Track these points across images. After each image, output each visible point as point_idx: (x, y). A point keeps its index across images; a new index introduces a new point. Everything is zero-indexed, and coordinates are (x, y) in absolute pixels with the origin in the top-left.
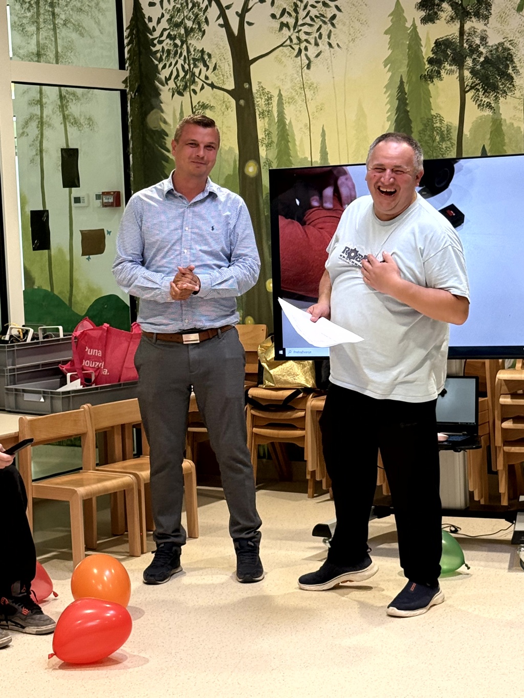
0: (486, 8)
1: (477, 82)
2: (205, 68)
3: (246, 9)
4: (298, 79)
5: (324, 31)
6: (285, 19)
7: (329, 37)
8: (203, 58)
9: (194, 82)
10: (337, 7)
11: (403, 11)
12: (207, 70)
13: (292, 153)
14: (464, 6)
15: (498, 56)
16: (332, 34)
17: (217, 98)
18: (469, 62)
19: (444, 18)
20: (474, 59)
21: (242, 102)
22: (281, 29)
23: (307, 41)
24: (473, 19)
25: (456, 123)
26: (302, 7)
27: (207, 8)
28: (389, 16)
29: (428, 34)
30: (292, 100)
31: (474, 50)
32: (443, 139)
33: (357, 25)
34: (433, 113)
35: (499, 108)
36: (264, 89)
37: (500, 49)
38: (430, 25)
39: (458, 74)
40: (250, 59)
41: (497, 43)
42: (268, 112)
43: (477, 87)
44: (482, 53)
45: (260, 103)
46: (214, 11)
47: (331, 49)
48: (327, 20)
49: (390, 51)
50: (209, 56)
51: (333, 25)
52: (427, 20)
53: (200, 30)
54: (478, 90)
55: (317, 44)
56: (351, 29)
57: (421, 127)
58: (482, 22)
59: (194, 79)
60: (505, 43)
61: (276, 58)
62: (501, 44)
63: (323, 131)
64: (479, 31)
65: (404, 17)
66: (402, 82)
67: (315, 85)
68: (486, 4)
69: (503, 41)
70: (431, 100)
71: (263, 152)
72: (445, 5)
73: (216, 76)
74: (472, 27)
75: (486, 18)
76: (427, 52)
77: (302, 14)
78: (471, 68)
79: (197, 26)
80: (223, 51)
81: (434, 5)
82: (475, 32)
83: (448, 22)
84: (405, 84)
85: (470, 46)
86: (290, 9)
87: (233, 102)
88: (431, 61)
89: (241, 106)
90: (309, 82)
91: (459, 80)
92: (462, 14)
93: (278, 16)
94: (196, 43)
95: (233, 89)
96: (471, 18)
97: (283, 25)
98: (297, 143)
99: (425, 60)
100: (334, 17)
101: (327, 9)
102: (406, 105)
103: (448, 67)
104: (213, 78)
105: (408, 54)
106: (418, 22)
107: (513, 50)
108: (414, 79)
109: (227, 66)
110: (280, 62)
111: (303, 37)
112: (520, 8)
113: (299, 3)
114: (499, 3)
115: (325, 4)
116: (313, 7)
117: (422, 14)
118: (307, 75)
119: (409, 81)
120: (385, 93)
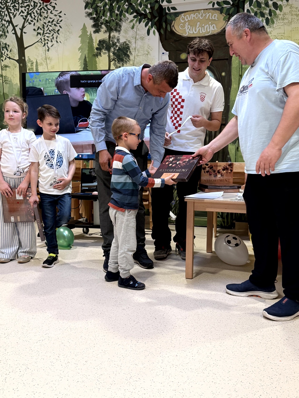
0: (120, 28)
1: (115, 57)
2: (7, 51)
3: (23, 27)
4: (44, 55)
5: (55, 36)
6: (39, 31)
8: (6, 46)
9: (2, 56)
10: (60, 26)
11: (86, 28)
12: (8, 51)
14: (111, 26)
15: (124, 47)
16: (58, 37)
17: (12, 63)
18: (112, 49)
19: (103, 31)
20: (114, 48)
21: (21, 65)
22: (37, 35)
23: (48, 40)
24: (114, 32)
26: (46, 26)
27: (8, 26)
28: (81, 30)
29: (96, 38)
30: (41, 64)
31: (114, 44)
33: (68, 33)
36: (30, 59)
37: (125, 44)
38: (97, 34)
39: (108, 54)
40: (25, 47)
41: (123, 42)
42: (32, 69)
43: (115, 59)
44: (117, 46)
45: (29, 65)
46: (11, 28)
47: (57, 43)
48: (56, 31)
49: (81, 44)
50: (9, 46)
51: (58, 33)
52: (96, 32)
53: (5, 35)
54: (116, 61)
56: (66, 35)
58: (118, 33)
59: (2, 55)
60: (127, 42)
61: (35, 47)
62: (125, 42)
64: (116, 37)
65: (87, 31)
66: (85, 57)
67: (51, 58)
68: (119, 26)
69: (126, 41)
70: (97, 65)
72: (103, 26)
73: (11, 54)
74: (114, 35)
75: (119, 31)
76: (96, 45)
77: (46, 29)
78: (113, 52)
79: (4, 34)
80: (14, 44)
81: (99, 26)
82: (115, 37)
83: (104, 33)
84: (87, 58)
85: (113, 43)
86: (41, 27)
87: (18, 64)
88: (97, 49)
89: (21, 66)
90: (48, 57)
91: (108, 57)
92: (110, 30)
93: (36, 30)
94: (3, 41)
95: (18, 60)
96: (113, 31)
99: (95, 48)
100: (59, 30)
101: (56, 27)
102: (87, 66)
103: (104, 51)
104: (10, 55)
105: (88, 46)
106: (92, 33)
107: (130, 45)
108: (90, 56)
109: (15, 50)
110: (37, 48)
111: (46, 38)
112: (133, 28)
113: (45, 24)
114: (125, 26)
115: (55, 25)
116: (50, 26)
117: (94, 29)
118: (47, 53)
119: (88, 57)
120: (79, 61)
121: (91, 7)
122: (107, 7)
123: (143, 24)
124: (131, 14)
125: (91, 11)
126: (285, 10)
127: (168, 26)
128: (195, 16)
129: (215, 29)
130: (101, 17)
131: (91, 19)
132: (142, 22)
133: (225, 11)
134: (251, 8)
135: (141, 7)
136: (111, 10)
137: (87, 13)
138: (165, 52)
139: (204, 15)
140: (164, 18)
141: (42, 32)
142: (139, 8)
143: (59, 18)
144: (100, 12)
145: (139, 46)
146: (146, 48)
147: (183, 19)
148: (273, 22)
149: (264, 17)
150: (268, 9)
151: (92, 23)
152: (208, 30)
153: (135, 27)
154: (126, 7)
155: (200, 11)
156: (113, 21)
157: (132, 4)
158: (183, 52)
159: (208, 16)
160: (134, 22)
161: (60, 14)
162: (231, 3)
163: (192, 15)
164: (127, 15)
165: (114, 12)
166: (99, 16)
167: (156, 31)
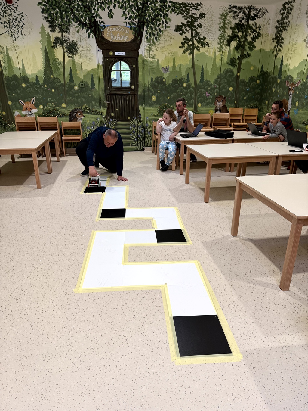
1: (68, 50)
4: (12, 43)
5: (20, 30)
6: (6, 24)
7: (21, 32)
10: (23, 23)
11: (44, 27)
13: (12, 65)
15: (73, 44)
18: (65, 44)
20: (66, 44)
22: (4, 27)
23: (14, 32)
24: (65, 33)
25: (62, 61)
26: (11, 22)
28: (40, 28)
29: (52, 35)
30: (11, 50)
31: (66, 41)
32: (59, 65)
33: (30, 30)
34: (56, 57)
35: (74, 58)
38: (53, 33)
39: (62, 47)
42: (3, 52)
44: (68, 42)
47: (22, 36)
48: (20, 27)
49: (41, 39)
51: (22, 28)
52: (51, 31)
54: (68, 52)
55: (17, 34)
56: (28, 30)
57: (52, 61)
60: (75, 41)
61: (4, 36)
62: (73, 41)
63: (22, 60)
64: (67, 36)
65: (45, 29)
66: (46, 48)
67: (18, 46)
68: (68, 29)
70: (55, 54)
71: (2, 64)
72: (57, 28)
74: (65, 35)
75: (69, 33)
76: (52, 40)
77: (11, 24)
78: (65, 46)
81: (53, 27)
83: (58, 32)
85: (65, 40)
88: (54, 43)
90: (16, 45)
91: (63, 49)
92: (62, 31)
93: (3, 23)
97: (5, 26)
98: (14, 62)
99: (52, 42)
100: (22, 26)
101: (20, 24)
102: (48, 54)
103: (59, 45)
105: (47, 40)
106: (49, 31)
107: (77, 43)
108: (49, 47)
110: (5, 37)
111: (13, 31)
112: (78, 31)
113: (10, 20)
114: (72, 29)
115: (19, 22)
116: (15, 22)
117: (50, 29)
118: (15, 42)
119: (48, 48)
120: (41, 50)
121: (47, 13)
122: (59, 15)
123: (84, 30)
124: (76, 22)
125: (46, 15)
126: (165, 33)
127: (100, 33)
128: (116, 29)
129: (128, 38)
130: (55, 21)
131: (47, 21)
132: (84, 29)
133: (133, 29)
134: (148, 30)
135: (82, 18)
136: (62, 17)
137: (43, 16)
138: (99, 49)
139: (121, 29)
140: (97, 28)
141: (8, 26)
142: (81, 19)
143: (21, 17)
144: (54, 17)
145: (83, 44)
146: (88, 46)
147: (109, 30)
148: (159, 40)
149: (154, 36)
150: (156, 32)
151: (48, 24)
152: (124, 39)
153: (79, 31)
154: (73, 17)
155: (119, 26)
156: (64, 25)
157: (76, 16)
158: (111, 51)
159: (123, 30)
160: (79, 28)
161: (22, 14)
162: (136, 24)
163: (114, 28)
164: (73, 22)
165: (64, 19)
166: (53, 20)
167: (94, 36)
